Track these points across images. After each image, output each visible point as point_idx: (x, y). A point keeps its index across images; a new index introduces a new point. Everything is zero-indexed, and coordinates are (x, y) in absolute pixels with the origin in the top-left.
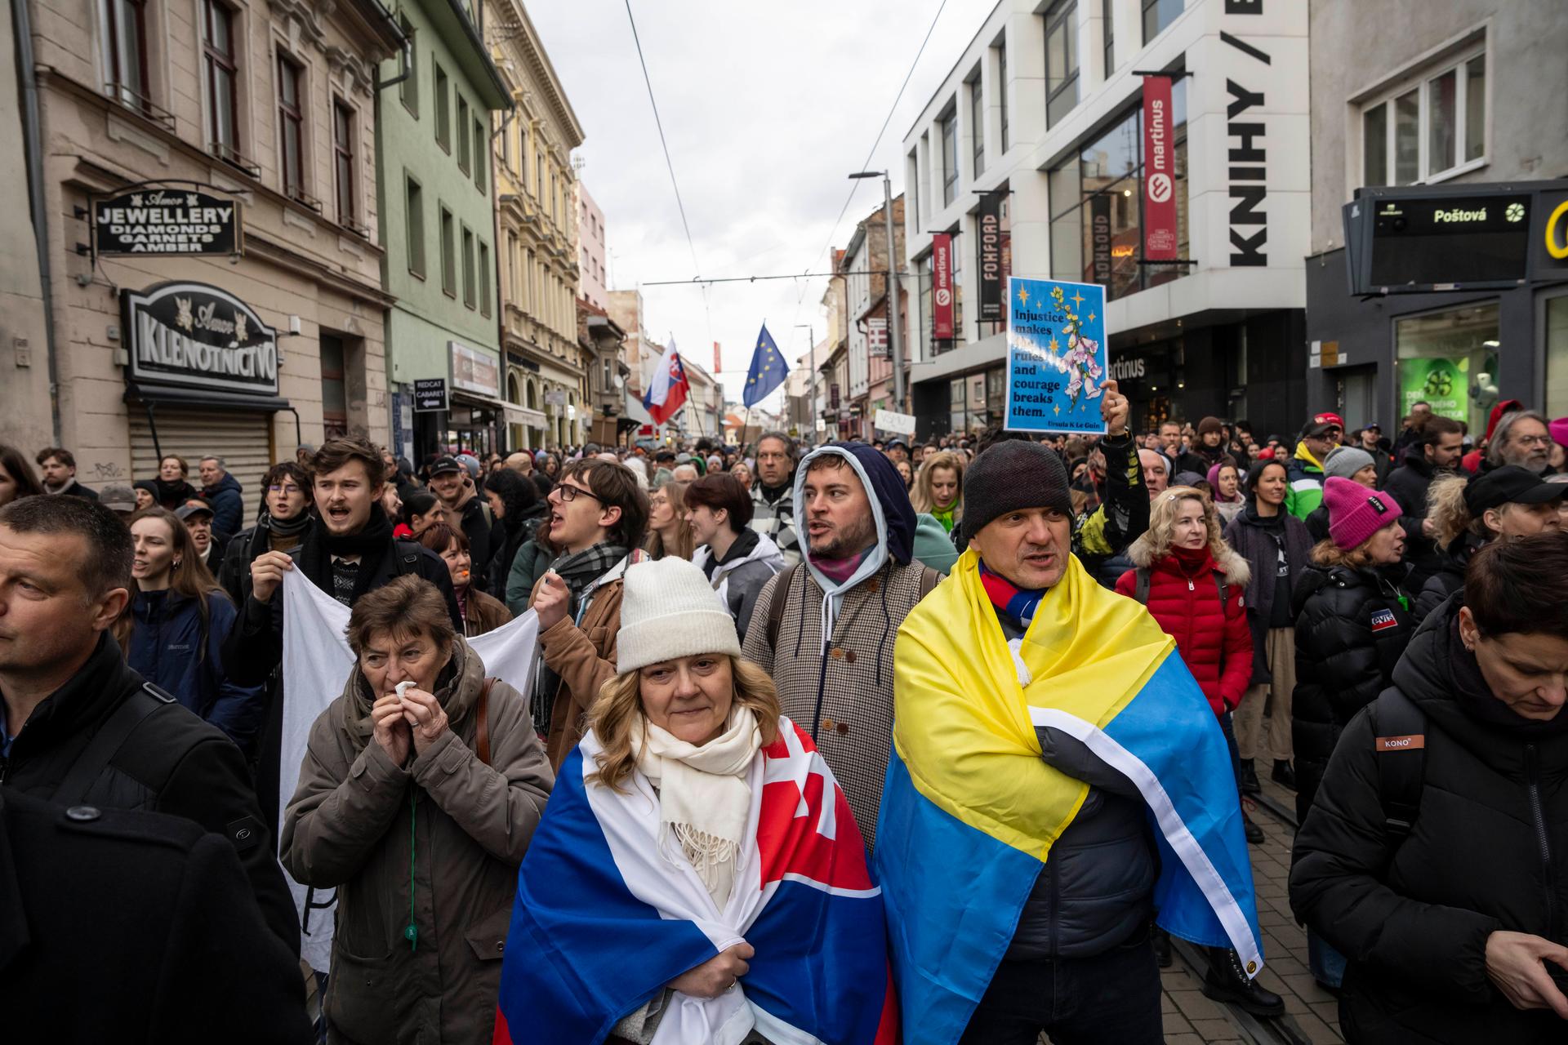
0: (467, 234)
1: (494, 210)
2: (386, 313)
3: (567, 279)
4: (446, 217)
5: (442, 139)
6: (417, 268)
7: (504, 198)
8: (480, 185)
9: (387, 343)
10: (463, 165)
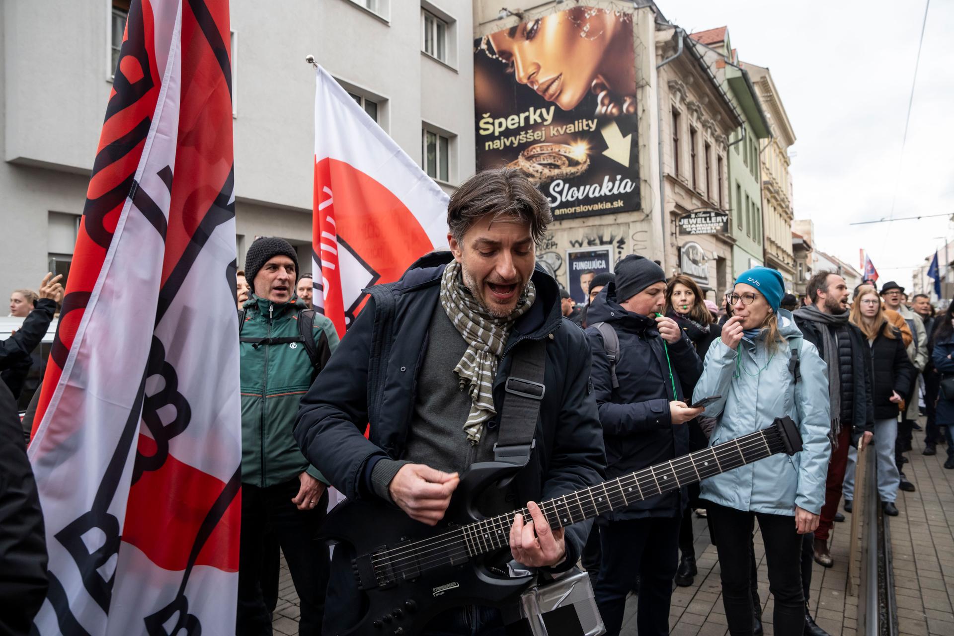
0: (753, 204)
1: (761, 190)
3: (788, 220)
7: (766, 183)
8: (756, 179)
9: (732, 261)
10: (751, 171)
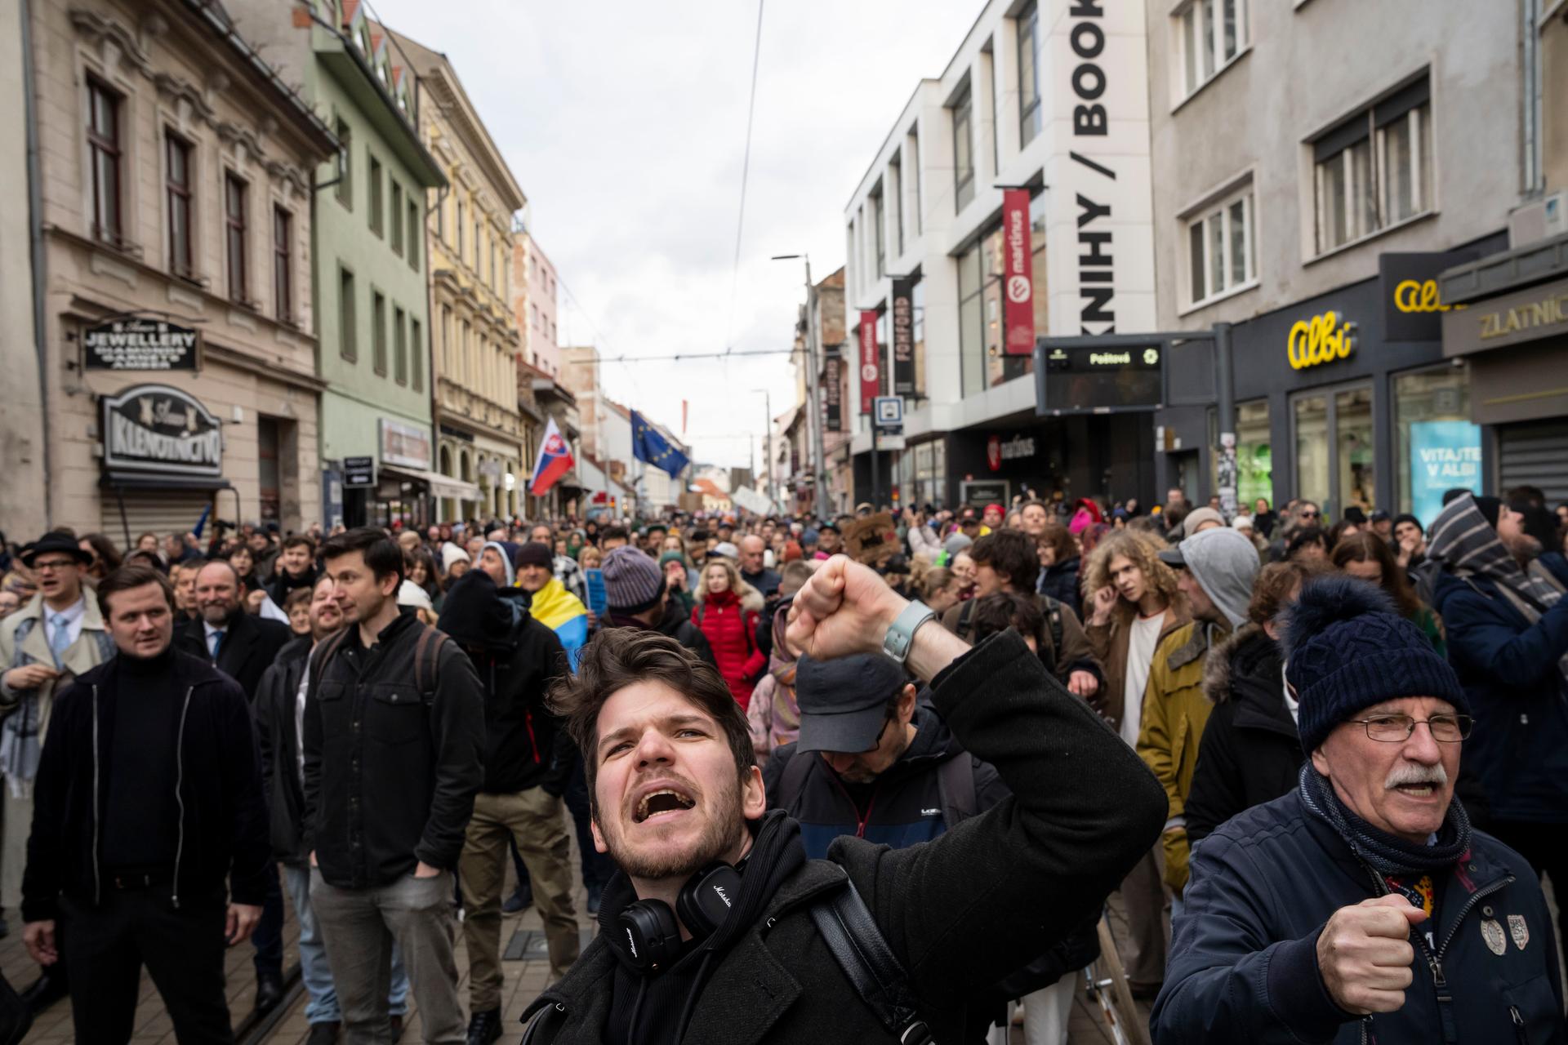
2: (318, 396)
4: (378, 299)
5: (376, 226)
6: (348, 352)
